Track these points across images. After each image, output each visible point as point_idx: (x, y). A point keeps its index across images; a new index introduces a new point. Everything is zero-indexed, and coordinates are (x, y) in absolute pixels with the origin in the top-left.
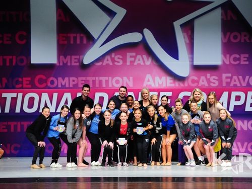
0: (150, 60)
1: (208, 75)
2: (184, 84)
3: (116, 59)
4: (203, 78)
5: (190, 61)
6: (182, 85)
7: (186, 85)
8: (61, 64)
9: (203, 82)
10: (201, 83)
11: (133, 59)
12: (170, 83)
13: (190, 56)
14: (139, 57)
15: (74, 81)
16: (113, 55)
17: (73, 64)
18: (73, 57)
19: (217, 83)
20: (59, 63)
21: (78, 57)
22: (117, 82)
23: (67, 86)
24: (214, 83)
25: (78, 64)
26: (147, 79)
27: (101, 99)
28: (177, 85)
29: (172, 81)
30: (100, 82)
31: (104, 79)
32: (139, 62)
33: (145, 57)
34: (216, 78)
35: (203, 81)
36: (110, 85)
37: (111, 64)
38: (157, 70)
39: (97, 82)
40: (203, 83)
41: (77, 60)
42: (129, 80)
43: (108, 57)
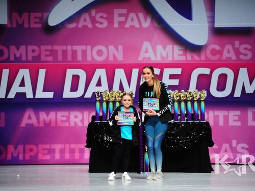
0: (149, 20)
1: (237, 43)
3: (98, 18)
4: (228, 47)
5: (209, 22)
6: (196, 58)
7: (203, 57)
8: (15, 25)
9: (229, 53)
10: (226, 55)
11: (123, 19)
12: (179, 55)
13: (210, 14)
14: (132, 15)
15: (33, 51)
16: (93, 12)
17: (33, 25)
18: (33, 15)
19: (250, 55)
20: (12, 24)
21: (39, 15)
22: (100, 53)
23: (24, 58)
24: (245, 55)
25: (39, 26)
26: (143, 49)
27: (76, 78)
28: (190, 57)
29: (181, 52)
30: (74, 53)
31: (79, 49)
32: (132, 23)
33: (141, 15)
34: (249, 47)
35: (229, 52)
36: (89, 58)
37: (90, 26)
38: (158, 35)
39: (69, 53)
40: (228, 55)
41: (38, 20)
42: (118, 51)
43: (86, 16)
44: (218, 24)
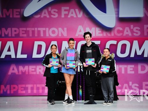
0: (82, 13)
1: (132, 26)
2: (111, 34)
3: (52, 12)
4: (127, 28)
5: (116, 14)
6: (109, 35)
7: (113, 35)
9: (127, 32)
10: (125, 33)
11: (67, 12)
12: (99, 33)
13: (116, 10)
14: (72, 10)
15: (15, 31)
16: (50, 9)
17: (15, 16)
18: (15, 10)
19: (139, 33)
20: (3, 15)
21: (19, 10)
22: (54, 32)
23: (10, 35)
24: (137, 33)
25: (19, 16)
26: (78, 30)
27: (40, 47)
28: (105, 34)
29: (100, 32)
30: (39, 32)
31: (42, 30)
32: (72, 15)
33: (77, 10)
34: (139, 28)
35: (127, 31)
36: (47, 35)
37: (48, 16)
38: (87, 22)
39: (36, 32)
40: (127, 33)
41: (18, 13)
42: (64, 31)
43: (45, 11)
44: (121, 16)
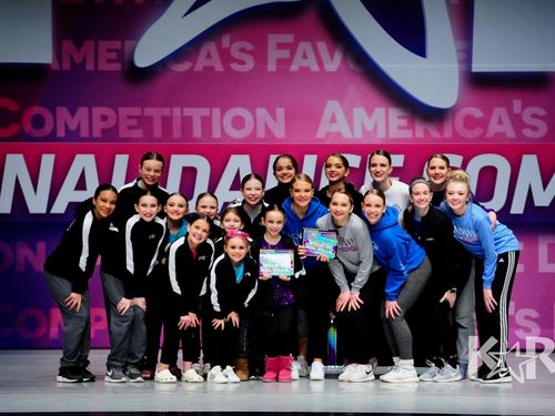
0: (338, 57)
1: (517, 104)
2: (441, 132)
3: (235, 53)
4: (499, 112)
5: (460, 62)
6: (435, 134)
7: (448, 133)
8: (67, 66)
9: (500, 124)
10: (494, 128)
11: (285, 54)
12: (400, 128)
13: (462, 44)
14: (304, 46)
15: (104, 118)
16: (226, 41)
17: (104, 67)
18: (104, 45)
19: (543, 129)
20: (60, 62)
21: (118, 45)
22: (238, 123)
23: (84, 133)
24: (534, 128)
25: (117, 67)
26: (327, 114)
27: (189, 174)
28: (420, 133)
29: (403, 122)
30: (187, 122)
31: (196, 114)
32: (305, 63)
33: (322, 47)
34: (541, 112)
35: (500, 122)
36: (216, 134)
37: (219, 68)
38: (357, 88)
39: (177, 123)
40: (499, 129)
41: (114, 56)
42: (275, 119)
43: (211, 47)
44: (479, 66)
